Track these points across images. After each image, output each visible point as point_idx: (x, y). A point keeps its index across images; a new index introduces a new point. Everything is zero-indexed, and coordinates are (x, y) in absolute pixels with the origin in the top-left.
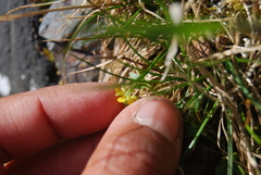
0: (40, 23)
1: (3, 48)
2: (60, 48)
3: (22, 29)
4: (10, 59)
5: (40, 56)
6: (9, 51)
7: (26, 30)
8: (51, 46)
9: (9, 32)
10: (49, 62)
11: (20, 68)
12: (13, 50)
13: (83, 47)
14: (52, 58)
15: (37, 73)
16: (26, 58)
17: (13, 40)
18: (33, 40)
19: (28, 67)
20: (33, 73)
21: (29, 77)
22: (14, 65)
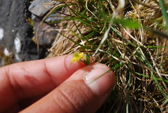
0: (30, 4)
1: (5, 12)
2: (38, 20)
3: (19, 5)
4: (8, 19)
5: (25, 21)
6: (8, 15)
7: (21, 6)
8: (33, 17)
9: (11, 5)
10: (30, 26)
11: (12, 26)
12: (11, 15)
13: (50, 21)
14: (32, 24)
15: (22, 30)
16: (17, 21)
17: (12, 10)
18: (24, 12)
19: (17, 26)
20: (19, 30)
21: (16, 32)
22: (9, 23)
